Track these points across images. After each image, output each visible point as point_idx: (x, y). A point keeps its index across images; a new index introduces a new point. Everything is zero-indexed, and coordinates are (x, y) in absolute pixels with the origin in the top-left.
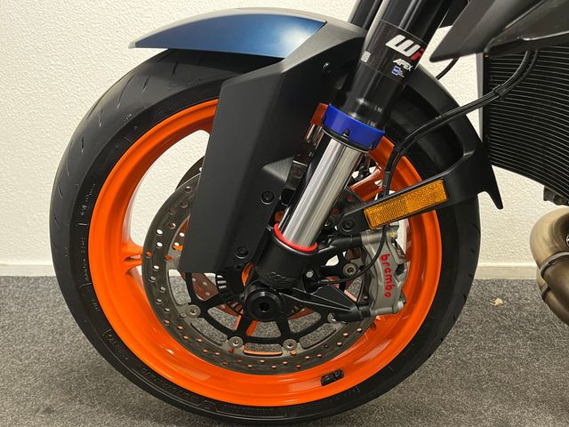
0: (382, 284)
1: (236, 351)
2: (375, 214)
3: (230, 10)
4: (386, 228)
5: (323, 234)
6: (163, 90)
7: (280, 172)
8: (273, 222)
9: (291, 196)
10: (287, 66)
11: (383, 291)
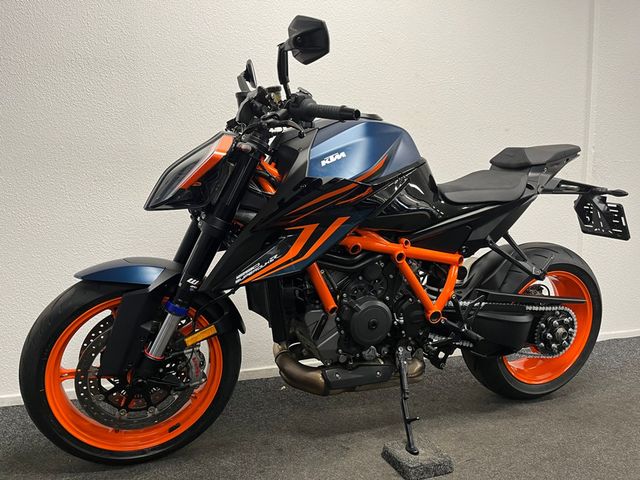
0: (194, 371)
1: (123, 418)
2: (189, 341)
3: (118, 261)
4: (195, 345)
5: (166, 351)
6: (92, 296)
7: (148, 327)
8: (144, 349)
9: (152, 337)
10: (151, 289)
11: (195, 374)
